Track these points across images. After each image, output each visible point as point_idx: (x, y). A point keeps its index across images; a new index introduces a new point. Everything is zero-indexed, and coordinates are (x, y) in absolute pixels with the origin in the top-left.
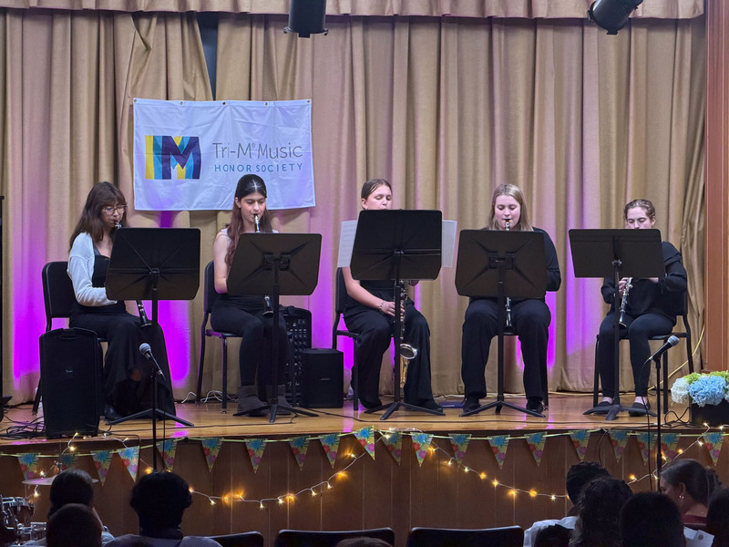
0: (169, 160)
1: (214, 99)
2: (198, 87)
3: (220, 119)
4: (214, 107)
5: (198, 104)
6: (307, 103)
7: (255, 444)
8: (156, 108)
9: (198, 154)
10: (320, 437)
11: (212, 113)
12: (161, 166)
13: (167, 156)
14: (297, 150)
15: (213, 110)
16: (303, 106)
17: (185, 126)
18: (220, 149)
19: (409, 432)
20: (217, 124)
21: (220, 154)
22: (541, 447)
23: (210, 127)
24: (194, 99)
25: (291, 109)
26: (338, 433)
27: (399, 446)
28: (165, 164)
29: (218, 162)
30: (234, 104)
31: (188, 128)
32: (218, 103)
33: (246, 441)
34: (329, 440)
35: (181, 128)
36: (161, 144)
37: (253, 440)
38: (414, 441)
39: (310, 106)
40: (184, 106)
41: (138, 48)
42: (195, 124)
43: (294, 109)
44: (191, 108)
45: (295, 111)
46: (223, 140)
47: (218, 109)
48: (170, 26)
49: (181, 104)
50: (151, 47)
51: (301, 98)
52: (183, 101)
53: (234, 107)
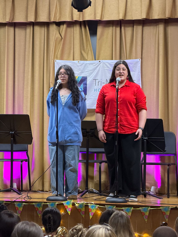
1: (95, 60)
2: (89, 55)
3: (98, 69)
4: (95, 63)
5: (88, 62)
6: (139, 60)
7: (19, 205)
9: (86, 84)
11: (94, 66)
15: (94, 64)
16: (137, 62)
17: (80, 72)
18: (97, 82)
19: (88, 204)
20: (96, 71)
21: (97, 84)
22: (147, 214)
23: (93, 72)
24: (87, 60)
25: (131, 64)
27: (83, 210)
29: (96, 87)
30: (104, 62)
31: (82, 72)
32: (97, 61)
33: (15, 203)
35: (78, 73)
37: (18, 203)
38: (89, 208)
39: (140, 62)
40: (79, 63)
41: (57, 38)
42: (86, 71)
43: (133, 63)
44: (84, 64)
45: (133, 64)
46: (99, 78)
47: (97, 64)
48: (75, 28)
49: (79, 62)
50: (63, 37)
51: (136, 58)
52: (79, 61)
53: (104, 63)
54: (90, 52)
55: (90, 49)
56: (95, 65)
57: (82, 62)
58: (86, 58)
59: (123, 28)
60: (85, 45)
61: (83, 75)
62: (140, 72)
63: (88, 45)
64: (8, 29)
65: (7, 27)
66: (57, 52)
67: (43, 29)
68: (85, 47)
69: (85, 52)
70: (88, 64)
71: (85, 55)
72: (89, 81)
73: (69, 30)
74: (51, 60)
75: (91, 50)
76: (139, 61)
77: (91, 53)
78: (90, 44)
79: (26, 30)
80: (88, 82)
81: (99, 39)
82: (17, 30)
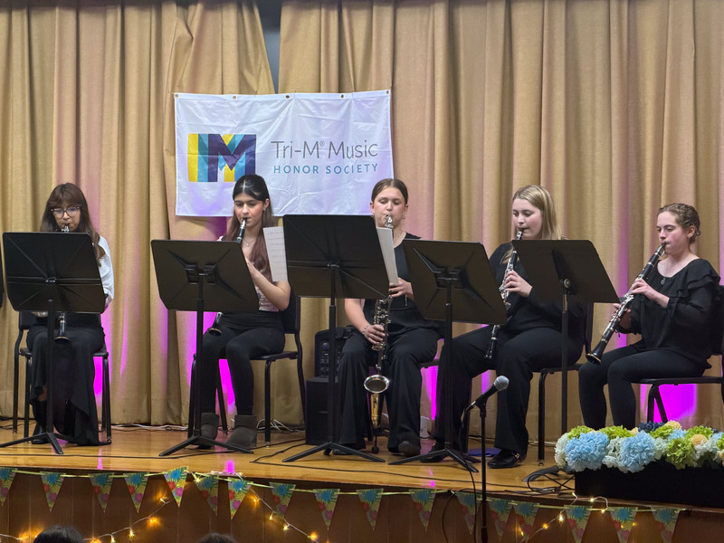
0: (217, 160)
1: (277, 93)
2: (261, 79)
3: (283, 115)
5: (258, 98)
7: (51, 478)
8: (202, 104)
9: (253, 154)
10: (124, 476)
11: (272, 108)
12: (207, 167)
13: (215, 156)
14: (373, 149)
15: (275, 104)
16: (382, 98)
17: (238, 122)
18: (281, 148)
19: (226, 477)
20: (279, 121)
21: (281, 153)
23: (270, 124)
24: (256, 93)
25: (366, 102)
26: (146, 473)
27: (215, 492)
28: (213, 166)
29: (278, 162)
30: (299, 97)
31: (243, 124)
32: (281, 96)
33: (41, 473)
34: (135, 479)
35: (232, 125)
36: (207, 143)
37: (50, 473)
38: (230, 488)
39: (389, 98)
40: (237, 101)
41: (180, 38)
42: (253, 120)
43: (371, 101)
44: (248, 104)
45: (371, 103)
46: (285, 138)
47: (280, 104)
48: (225, 13)
49: (234, 97)
50: (194, 36)
51: (379, 88)
52: (236, 95)
53: (299, 100)
54: (263, 72)
55: (263, 66)
56: (277, 106)
57: (244, 97)
58: (255, 88)
59: (345, 12)
60: (251, 54)
61: (246, 131)
62: (389, 124)
63: (260, 56)
64: (60, 14)
65: (57, 10)
66: (181, 72)
67: (147, 14)
68: (252, 60)
69: (251, 72)
70: (259, 104)
71: (251, 80)
72: (261, 146)
73: (211, 16)
74: (164, 94)
75: (266, 67)
76: (385, 94)
77: (266, 76)
78: (263, 54)
79: (105, 16)
80: (259, 148)
81: (287, 40)
82: (83, 17)
